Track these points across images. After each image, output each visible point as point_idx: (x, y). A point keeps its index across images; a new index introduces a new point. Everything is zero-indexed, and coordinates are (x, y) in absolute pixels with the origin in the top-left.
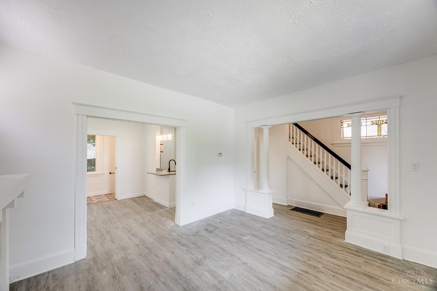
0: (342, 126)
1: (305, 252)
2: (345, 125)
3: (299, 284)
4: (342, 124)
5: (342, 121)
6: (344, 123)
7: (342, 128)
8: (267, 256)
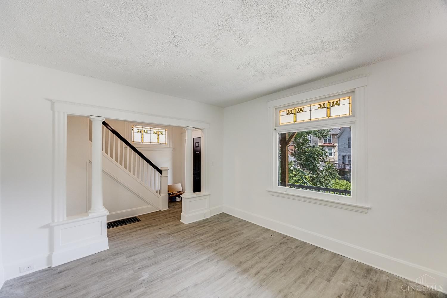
0: (132, 131)
1: (192, 244)
2: (135, 130)
3: (228, 257)
4: (133, 129)
5: (133, 126)
6: (134, 128)
7: (132, 133)
8: (190, 266)
